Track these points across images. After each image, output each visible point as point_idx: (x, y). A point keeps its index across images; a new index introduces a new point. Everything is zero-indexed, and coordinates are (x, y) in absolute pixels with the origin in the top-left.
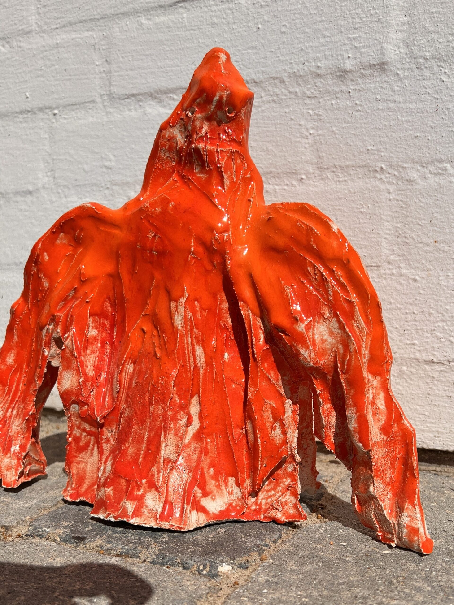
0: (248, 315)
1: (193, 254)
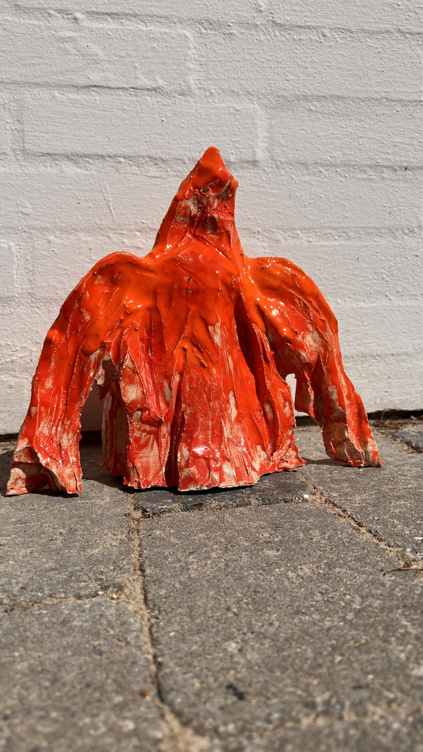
1: (221, 292)
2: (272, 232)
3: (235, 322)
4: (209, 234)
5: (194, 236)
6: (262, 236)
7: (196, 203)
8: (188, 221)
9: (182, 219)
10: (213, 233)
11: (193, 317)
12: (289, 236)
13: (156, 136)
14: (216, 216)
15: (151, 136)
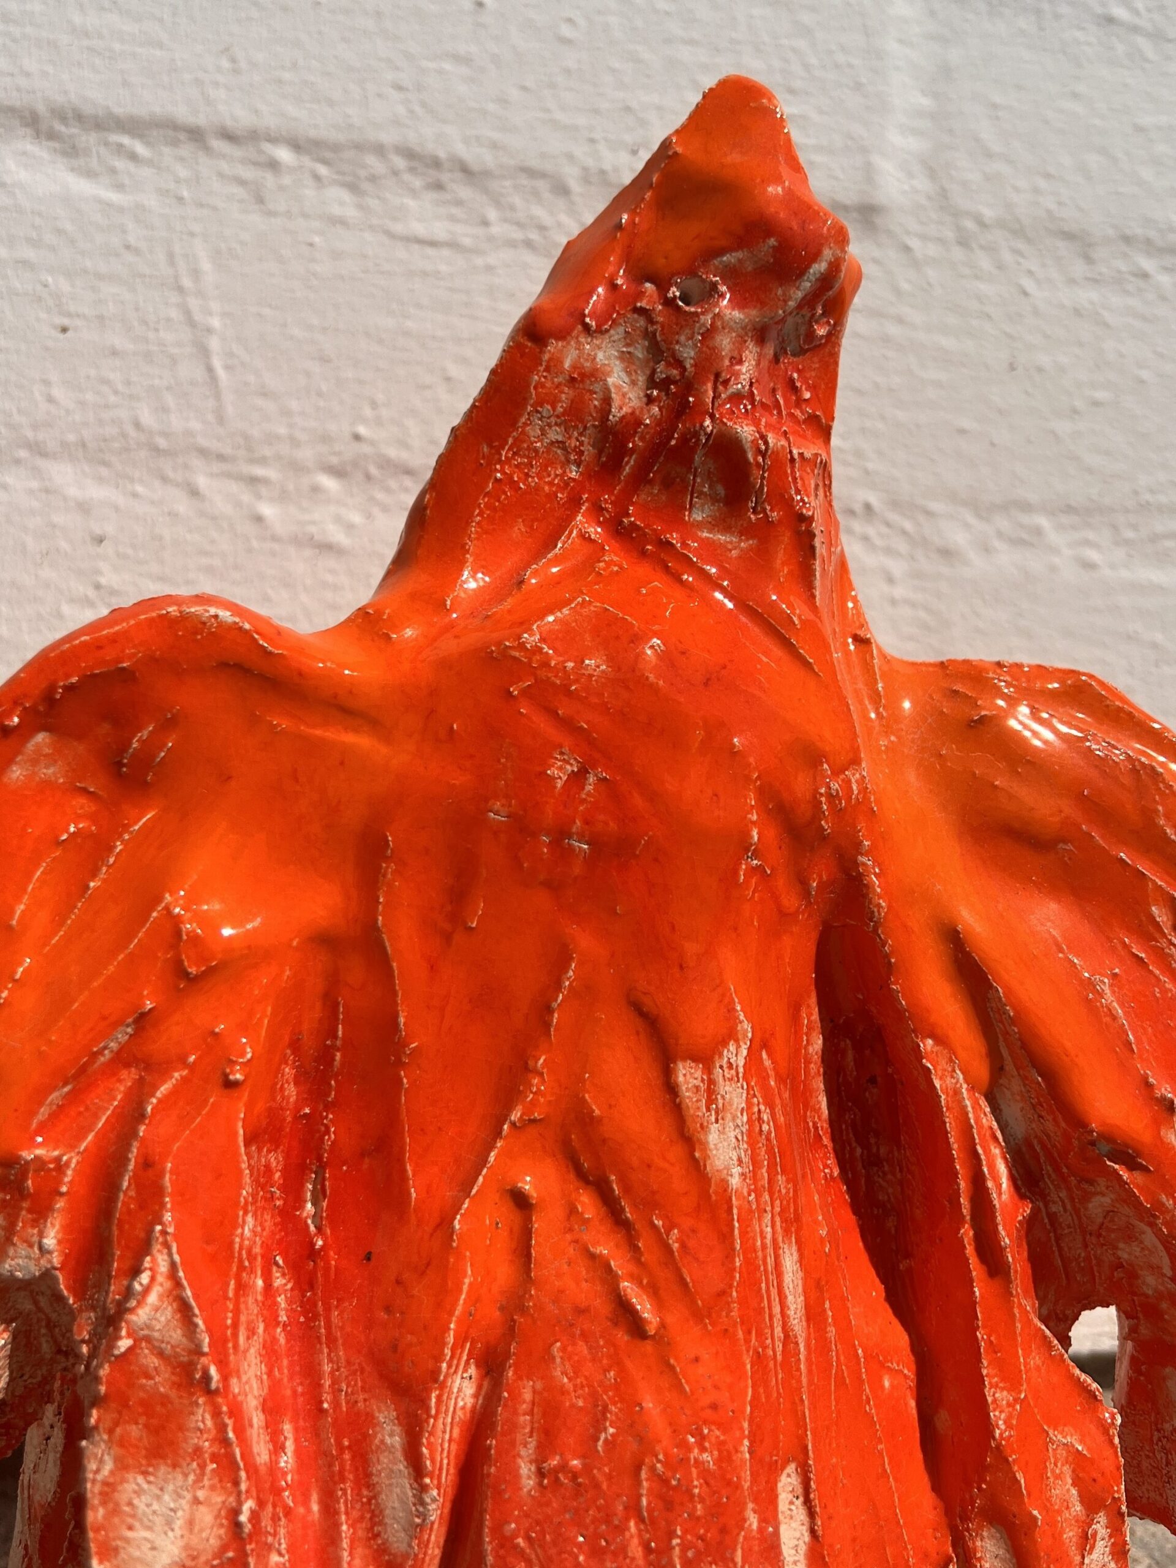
0: (957, 1092)
1: (756, 855)
2: (929, 513)
3: (816, 1017)
4: (700, 525)
5: (619, 530)
6: (884, 530)
7: (639, 353)
8: (589, 450)
9: (555, 434)
10: (720, 524)
11: (585, 993)
12: (1000, 535)
13: (447, 66)
14: (746, 431)
15: (426, 64)
